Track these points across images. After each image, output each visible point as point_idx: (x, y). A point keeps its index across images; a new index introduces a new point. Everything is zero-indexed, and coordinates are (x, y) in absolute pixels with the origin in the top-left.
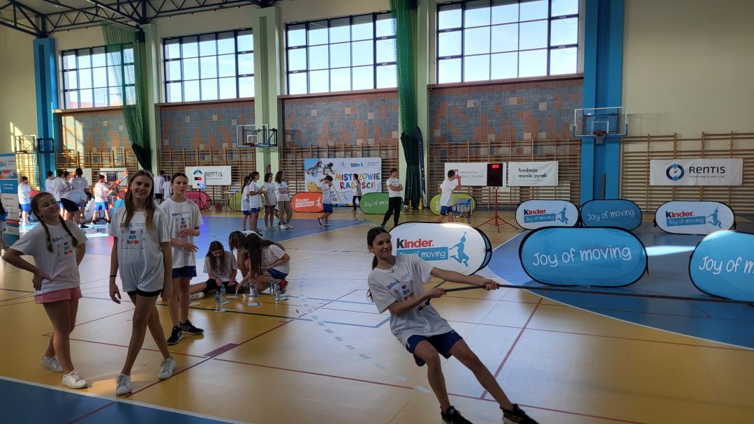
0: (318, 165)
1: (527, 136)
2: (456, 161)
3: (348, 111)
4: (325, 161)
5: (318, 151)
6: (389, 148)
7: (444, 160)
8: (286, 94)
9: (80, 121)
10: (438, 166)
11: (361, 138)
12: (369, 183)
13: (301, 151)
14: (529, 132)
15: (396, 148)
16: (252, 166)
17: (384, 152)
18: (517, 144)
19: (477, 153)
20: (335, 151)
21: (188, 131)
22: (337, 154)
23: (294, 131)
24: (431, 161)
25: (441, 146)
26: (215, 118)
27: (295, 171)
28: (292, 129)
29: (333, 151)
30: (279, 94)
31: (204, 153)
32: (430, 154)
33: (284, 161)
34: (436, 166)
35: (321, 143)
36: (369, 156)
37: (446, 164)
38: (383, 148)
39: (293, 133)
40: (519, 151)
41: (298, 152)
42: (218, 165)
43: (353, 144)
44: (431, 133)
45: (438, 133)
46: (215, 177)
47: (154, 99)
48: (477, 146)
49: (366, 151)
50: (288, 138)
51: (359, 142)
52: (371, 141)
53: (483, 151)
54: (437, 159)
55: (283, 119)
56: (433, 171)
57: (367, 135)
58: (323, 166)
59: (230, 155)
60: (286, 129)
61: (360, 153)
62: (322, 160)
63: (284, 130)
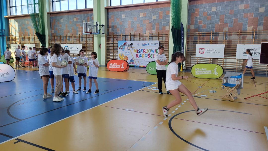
0: (125, 44)
1: (250, 28)
2: (203, 43)
3: (142, 15)
4: (129, 42)
5: (125, 37)
6: (164, 36)
7: (195, 43)
8: (109, 6)
9: (16, 22)
10: (192, 46)
11: (148, 30)
12: (152, 55)
13: (116, 37)
14: (252, 26)
15: (168, 36)
16: (92, 44)
17: (161, 38)
18: (242, 34)
19: (216, 38)
20: (134, 37)
21: (63, 26)
22: (135, 38)
23: (113, 26)
24: (188, 43)
25: (194, 35)
26: (75, 19)
27: (113, 47)
28: (112, 25)
29: (133, 37)
30: (105, 6)
31: (70, 37)
32: (188, 39)
33: (108, 42)
34: (190, 46)
35: (127, 33)
36: (152, 40)
37: (197, 45)
38: (160, 35)
39: (113, 27)
40: (244, 38)
41: (115, 37)
42: (76, 43)
43: (144, 33)
44: (188, 27)
45: (193, 27)
46: (74, 50)
47: (47, 10)
48: (216, 35)
49: (151, 37)
50: (110, 30)
51: (147, 32)
52: (154, 32)
53: (220, 38)
54: (191, 41)
55: (108, 20)
56: (189, 49)
57: (152, 28)
58: (127, 45)
59: (82, 38)
60: (109, 25)
61: (148, 38)
62: (127, 41)
63: (108, 26)
